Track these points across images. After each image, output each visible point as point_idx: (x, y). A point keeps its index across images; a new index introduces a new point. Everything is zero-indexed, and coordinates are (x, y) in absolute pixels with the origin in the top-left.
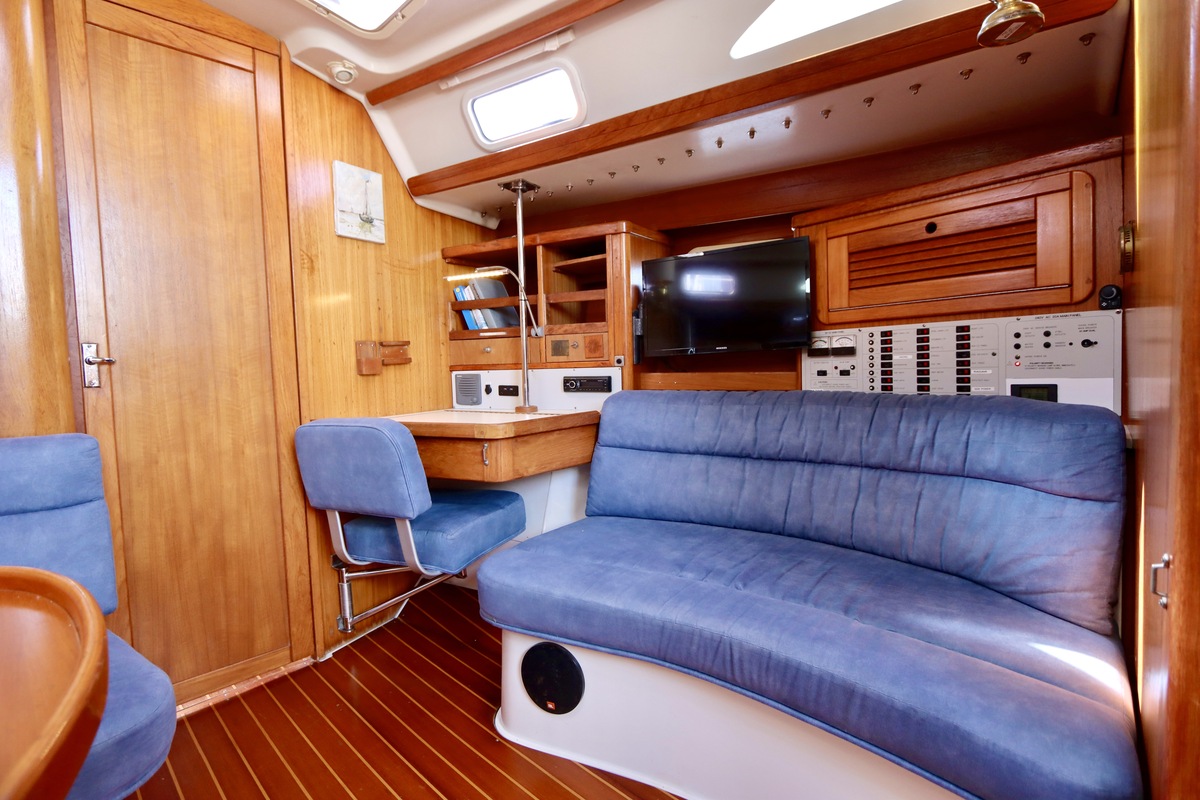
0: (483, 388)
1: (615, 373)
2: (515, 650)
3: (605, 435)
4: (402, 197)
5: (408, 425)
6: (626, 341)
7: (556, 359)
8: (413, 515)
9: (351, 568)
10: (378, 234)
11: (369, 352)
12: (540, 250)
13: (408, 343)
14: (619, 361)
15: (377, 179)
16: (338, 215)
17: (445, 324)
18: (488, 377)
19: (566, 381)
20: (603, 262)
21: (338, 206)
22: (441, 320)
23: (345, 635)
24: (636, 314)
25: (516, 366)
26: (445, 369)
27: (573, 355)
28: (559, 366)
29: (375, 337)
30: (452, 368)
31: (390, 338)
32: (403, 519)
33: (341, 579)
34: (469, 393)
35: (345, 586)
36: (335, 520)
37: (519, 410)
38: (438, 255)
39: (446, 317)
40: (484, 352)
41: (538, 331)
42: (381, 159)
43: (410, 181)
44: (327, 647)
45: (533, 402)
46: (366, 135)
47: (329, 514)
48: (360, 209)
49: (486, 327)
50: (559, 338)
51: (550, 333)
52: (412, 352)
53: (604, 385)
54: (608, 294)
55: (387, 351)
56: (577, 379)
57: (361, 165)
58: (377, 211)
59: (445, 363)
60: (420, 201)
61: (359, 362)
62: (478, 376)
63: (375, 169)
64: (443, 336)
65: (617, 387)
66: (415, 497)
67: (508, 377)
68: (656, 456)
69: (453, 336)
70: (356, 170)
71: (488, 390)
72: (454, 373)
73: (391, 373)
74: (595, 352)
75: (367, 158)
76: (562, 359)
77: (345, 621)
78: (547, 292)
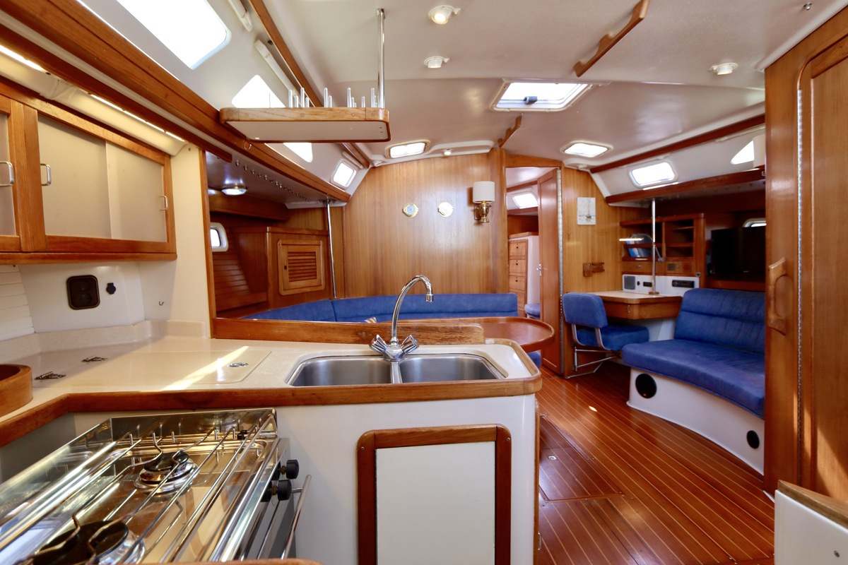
0: (636, 283)
1: (696, 280)
2: (635, 375)
3: (684, 306)
4: (603, 204)
5: (601, 297)
6: (702, 265)
7: (669, 272)
8: (601, 327)
9: (579, 347)
10: (593, 222)
11: (588, 267)
12: (664, 224)
13: (603, 263)
14: (698, 275)
15: (593, 200)
16: (578, 218)
17: (621, 254)
18: (639, 278)
19: (674, 281)
20: (692, 230)
21: (578, 214)
22: (619, 252)
23: (574, 372)
24: (707, 253)
25: (650, 274)
26: (619, 274)
27: (677, 271)
28: (671, 275)
29: (590, 262)
30: (623, 273)
31: (596, 261)
32: (598, 328)
33: (574, 351)
34: (630, 284)
35: (576, 354)
36: (574, 328)
37: (650, 293)
38: (618, 224)
39: (621, 251)
40: (638, 267)
41: (661, 259)
42: (595, 192)
43: (607, 198)
44: (568, 375)
45: (657, 291)
46: (590, 184)
47: (572, 326)
48: (586, 214)
49: (639, 256)
50: (671, 263)
51: (666, 260)
52: (605, 267)
53: (691, 284)
54: (694, 245)
55: (595, 267)
56: (678, 282)
57: (587, 196)
58: (593, 212)
59: (619, 270)
60: (611, 204)
61: (584, 272)
62: (634, 278)
63: (592, 197)
64: (619, 259)
65: (697, 285)
66: (602, 320)
67: (647, 278)
68: (704, 317)
69: (624, 259)
70: (585, 199)
71: (638, 283)
72: (624, 275)
73: (596, 276)
74: (687, 271)
75: (590, 193)
76: (672, 272)
77: (575, 366)
78: (666, 242)
